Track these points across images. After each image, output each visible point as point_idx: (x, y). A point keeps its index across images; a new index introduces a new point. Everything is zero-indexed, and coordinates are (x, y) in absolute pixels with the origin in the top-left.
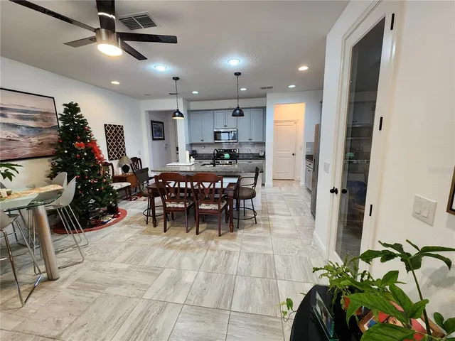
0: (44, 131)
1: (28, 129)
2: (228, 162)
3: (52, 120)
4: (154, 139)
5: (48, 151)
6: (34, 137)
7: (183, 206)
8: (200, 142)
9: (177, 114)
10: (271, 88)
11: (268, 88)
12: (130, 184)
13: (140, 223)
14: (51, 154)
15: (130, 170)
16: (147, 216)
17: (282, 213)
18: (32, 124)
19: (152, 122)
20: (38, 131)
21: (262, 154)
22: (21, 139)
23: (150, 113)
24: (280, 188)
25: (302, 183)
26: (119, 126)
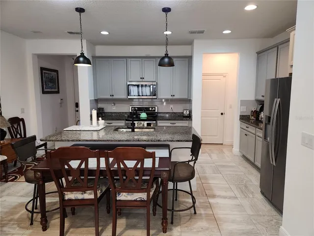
2: (145, 123)
4: (44, 92)
7: (92, 197)
8: (109, 97)
9: (81, 59)
10: (202, 32)
11: (199, 32)
12: (5, 158)
15: (8, 136)
16: (32, 212)
17: (223, 194)
19: (42, 69)
21: (186, 113)
23: (40, 57)
24: (210, 156)
25: (236, 149)
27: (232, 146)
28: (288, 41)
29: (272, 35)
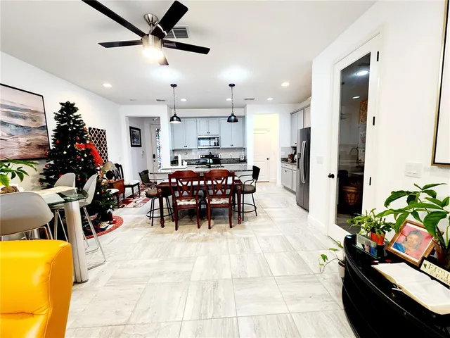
0: (33, 132)
1: (17, 128)
3: (41, 120)
4: (132, 146)
5: (36, 153)
6: (22, 137)
7: (195, 203)
8: (183, 148)
9: (175, 118)
10: (253, 99)
11: (251, 99)
12: (118, 190)
13: (143, 225)
14: (38, 156)
16: (152, 217)
17: (273, 206)
18: (21, 122)
19: (131, 128)
20: (28, 130)
21: (242, 159)
22: (10, 139)
23: (131, 118)
25: (279, 183)
26: (102, 130)
27: (275, 183)
28: (309, 106)
29: (300, 102)
